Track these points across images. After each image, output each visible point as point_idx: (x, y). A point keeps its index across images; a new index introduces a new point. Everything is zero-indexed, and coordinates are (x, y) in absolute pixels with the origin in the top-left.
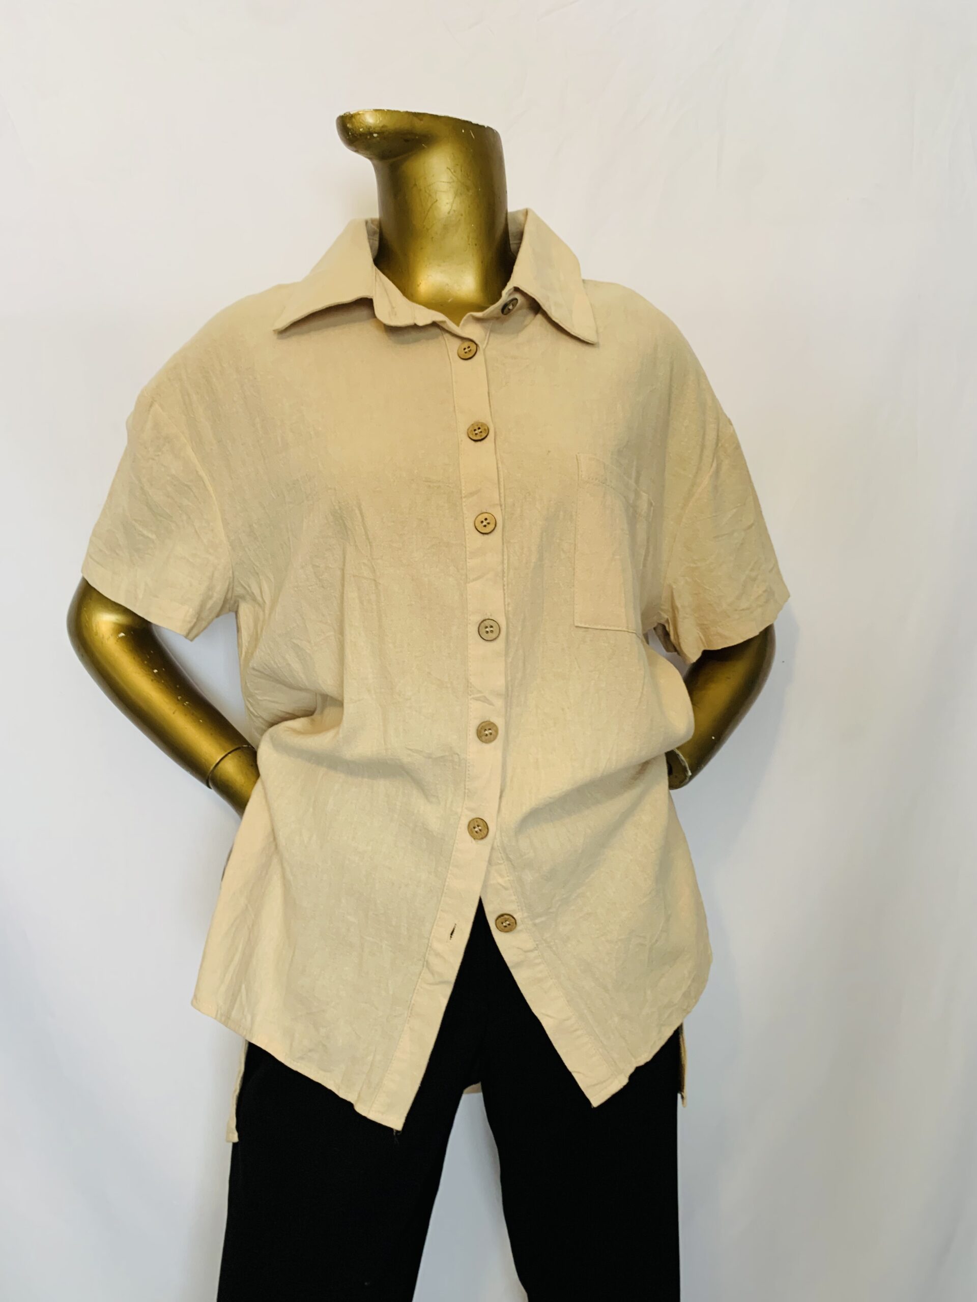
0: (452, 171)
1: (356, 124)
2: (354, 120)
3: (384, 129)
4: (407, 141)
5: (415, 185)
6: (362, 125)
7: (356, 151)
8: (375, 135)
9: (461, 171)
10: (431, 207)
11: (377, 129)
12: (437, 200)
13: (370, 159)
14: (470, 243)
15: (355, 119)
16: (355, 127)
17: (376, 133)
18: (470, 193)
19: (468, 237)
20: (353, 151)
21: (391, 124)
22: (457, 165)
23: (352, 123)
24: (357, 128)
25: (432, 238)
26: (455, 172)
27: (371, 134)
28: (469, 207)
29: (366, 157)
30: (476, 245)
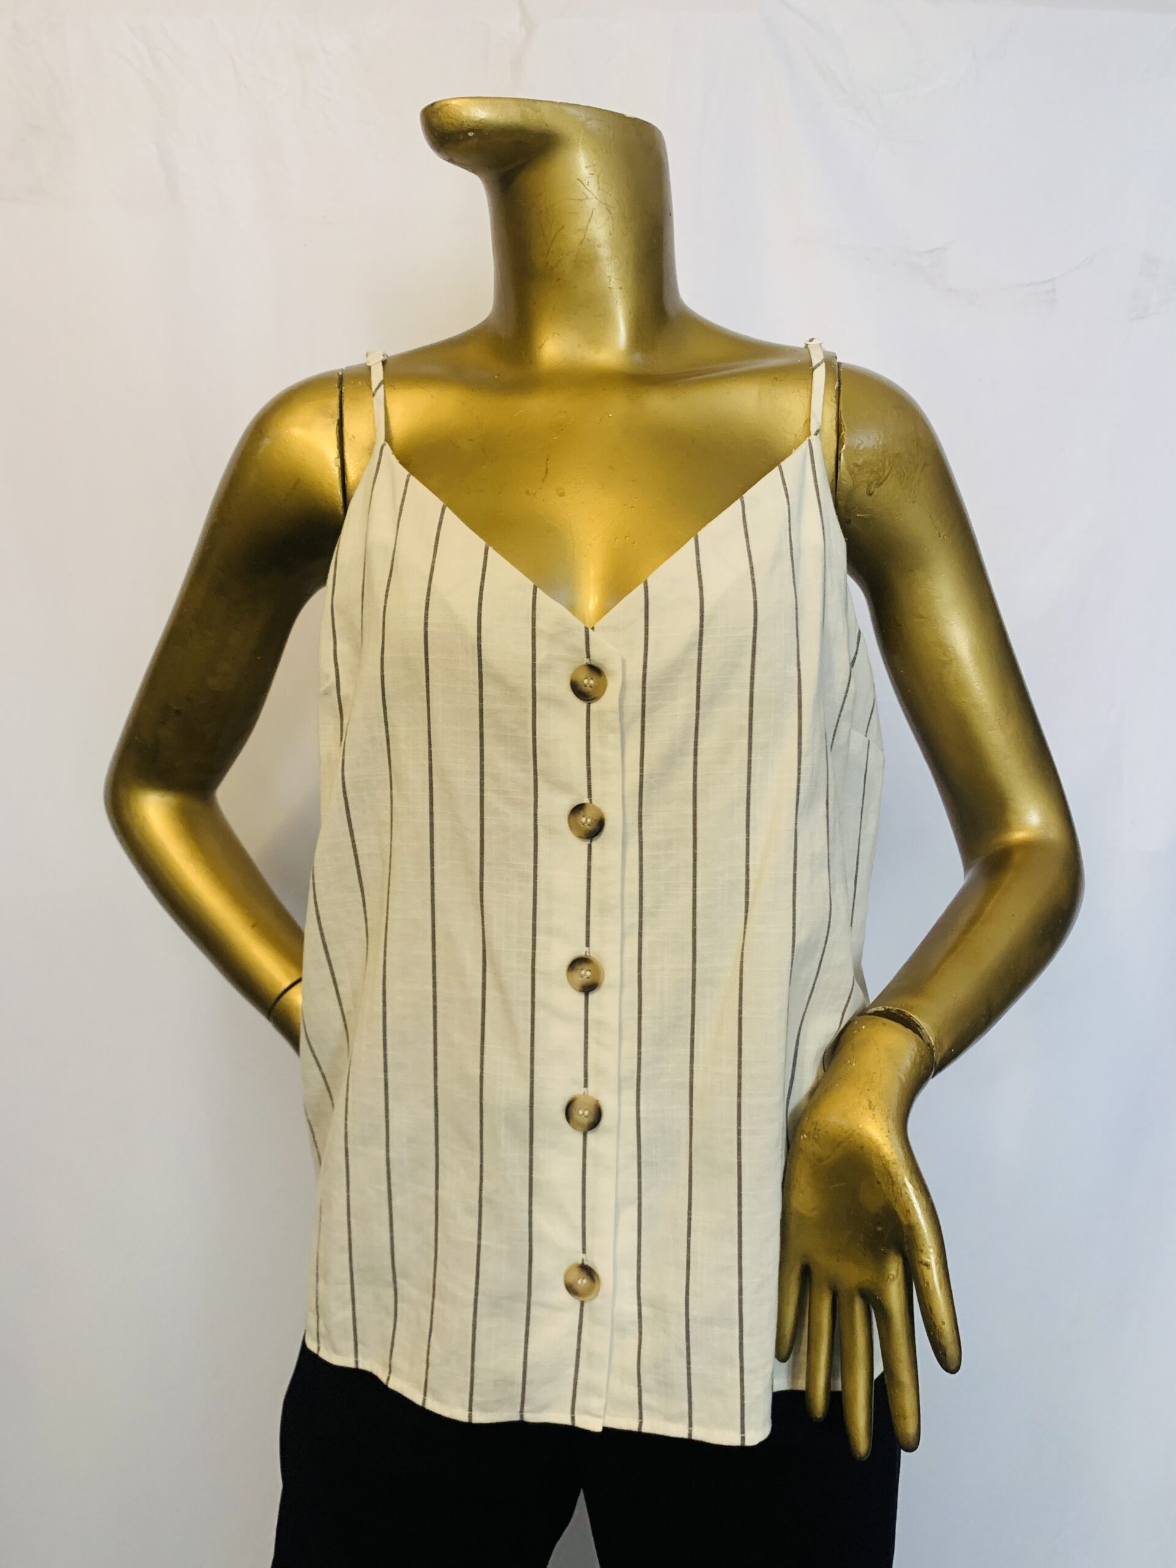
1: (443, 118)
2: (440, 114)
3: (482, 125)
4: (519, 142)
5: (534, 205)
6: (454, 121)
8: (471, 134)
10: (554, 238)
11: (473, 125)
15: (442, 112)
16: (443, 124)
17: (471, 132)
18: (613, 215)
21: (492, 117)
23: (439, 118)
24: (445, 124)
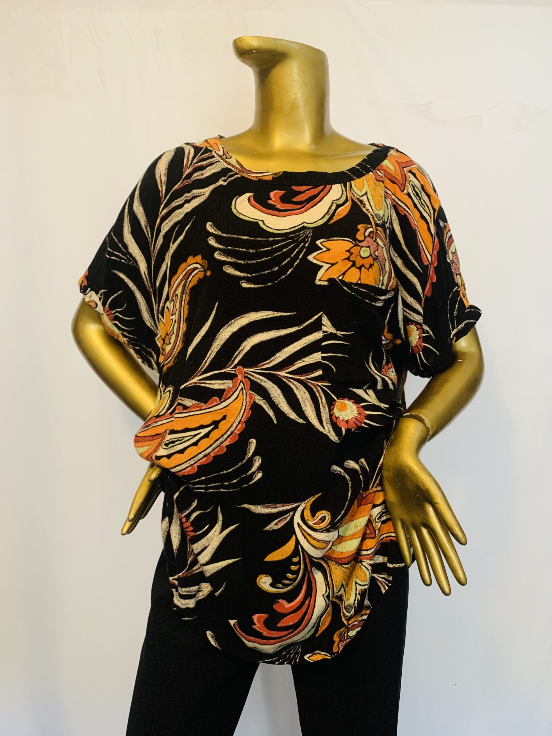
0: (298, 75)
1: (244, 44)
3: (259, 48)
4: (273, 56)
5: (276, 82)
6: (247, 46)
7: (243, 61)
8: (254, 51)
9: (303, 75)
10: (284, 95)
11: (256, 48)
12: (288, 92)
13: (251, 67)
14: (306, 117)
15: (242, 42)
16: (243, 47)
18: (308, 88)
19: (306, 114)
20: (241, 61)
21: (265, 45)
22: (301, 71)
23: (240, 44)
25: (285, 113)
26: (299, 75)
27: (252, 50)
28: (307, 96)
29: (249, 66)
30: (310, 118)
